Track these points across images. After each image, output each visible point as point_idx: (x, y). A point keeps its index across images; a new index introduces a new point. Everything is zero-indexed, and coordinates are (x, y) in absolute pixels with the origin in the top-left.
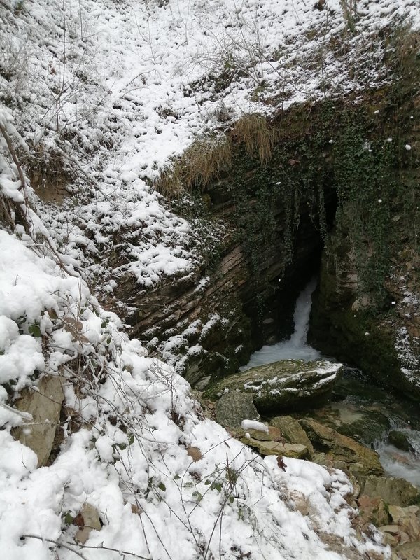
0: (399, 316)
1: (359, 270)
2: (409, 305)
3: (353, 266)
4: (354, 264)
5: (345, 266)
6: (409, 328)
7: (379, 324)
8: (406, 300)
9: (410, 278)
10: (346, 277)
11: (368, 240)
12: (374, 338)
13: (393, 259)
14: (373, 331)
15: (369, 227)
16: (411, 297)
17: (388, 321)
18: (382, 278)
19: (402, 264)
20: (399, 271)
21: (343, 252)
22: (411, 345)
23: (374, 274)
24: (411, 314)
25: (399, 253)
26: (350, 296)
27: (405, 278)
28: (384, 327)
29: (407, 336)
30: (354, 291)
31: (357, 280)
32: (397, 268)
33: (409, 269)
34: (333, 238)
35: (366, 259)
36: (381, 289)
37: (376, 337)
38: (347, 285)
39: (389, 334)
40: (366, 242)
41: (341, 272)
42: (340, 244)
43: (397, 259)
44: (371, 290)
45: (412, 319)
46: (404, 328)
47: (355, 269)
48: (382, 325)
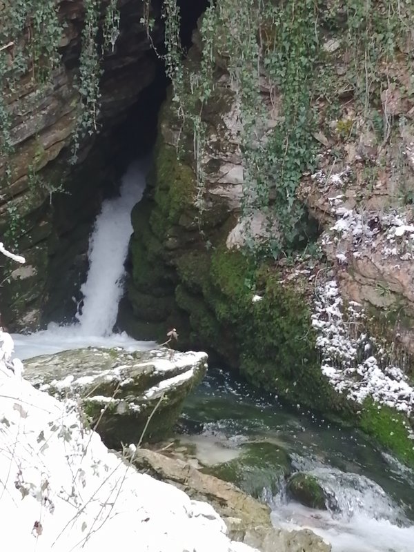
0: (324, 259)
1: (247, 157)
2: (345, 235)
3: (235, 145)
4: (237, 140)
5: (218, 146)
6: (342, 283)
7: (282, 277)
8: (341, 225)
9: (351, 179)
10: (217, 170)
11: (270, 88)
12: (271, 307)
13: (320, 136)
14: (271, 292)
15: (274, 60)
16: (351, 218)
17: (302, 269)
18: (295, 176)
19: (338, 148)
20: (331, 163)
21: (213, 112)
22: (345, 318)
23: (279, 167)
24: (349, 254)
25: (333, 123)
26: (224, 217)
27: (342, 177)
28: (293, 283)
29: (338, 300)
30: (232, 205)
31: (240, 178)
32: (326, 156)
33: (350, 159)
34: (194, 79)
35: (263, 132)
36: (291, 200)
37: (276, 304)
38: (218, 191)
39: (303, 296)
40: (265, 93)
41: (205, 160)
42: (208, 92)
43: (328, 136)
44: (271, 203)
45: (350, 266)
46: (333, 283)
47: (238, 151)
48: (290, 278)
